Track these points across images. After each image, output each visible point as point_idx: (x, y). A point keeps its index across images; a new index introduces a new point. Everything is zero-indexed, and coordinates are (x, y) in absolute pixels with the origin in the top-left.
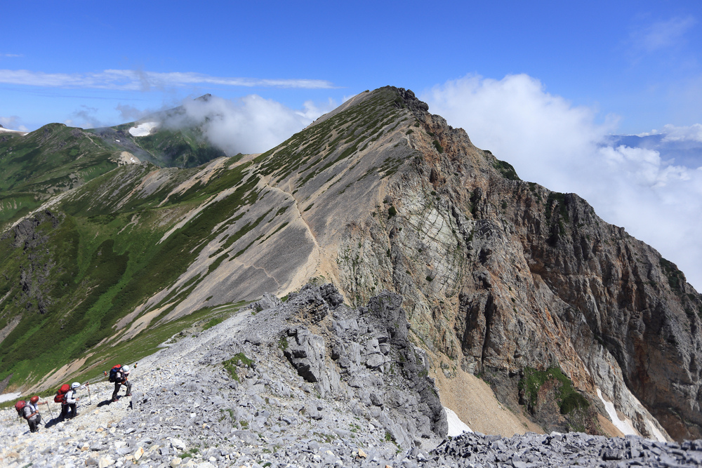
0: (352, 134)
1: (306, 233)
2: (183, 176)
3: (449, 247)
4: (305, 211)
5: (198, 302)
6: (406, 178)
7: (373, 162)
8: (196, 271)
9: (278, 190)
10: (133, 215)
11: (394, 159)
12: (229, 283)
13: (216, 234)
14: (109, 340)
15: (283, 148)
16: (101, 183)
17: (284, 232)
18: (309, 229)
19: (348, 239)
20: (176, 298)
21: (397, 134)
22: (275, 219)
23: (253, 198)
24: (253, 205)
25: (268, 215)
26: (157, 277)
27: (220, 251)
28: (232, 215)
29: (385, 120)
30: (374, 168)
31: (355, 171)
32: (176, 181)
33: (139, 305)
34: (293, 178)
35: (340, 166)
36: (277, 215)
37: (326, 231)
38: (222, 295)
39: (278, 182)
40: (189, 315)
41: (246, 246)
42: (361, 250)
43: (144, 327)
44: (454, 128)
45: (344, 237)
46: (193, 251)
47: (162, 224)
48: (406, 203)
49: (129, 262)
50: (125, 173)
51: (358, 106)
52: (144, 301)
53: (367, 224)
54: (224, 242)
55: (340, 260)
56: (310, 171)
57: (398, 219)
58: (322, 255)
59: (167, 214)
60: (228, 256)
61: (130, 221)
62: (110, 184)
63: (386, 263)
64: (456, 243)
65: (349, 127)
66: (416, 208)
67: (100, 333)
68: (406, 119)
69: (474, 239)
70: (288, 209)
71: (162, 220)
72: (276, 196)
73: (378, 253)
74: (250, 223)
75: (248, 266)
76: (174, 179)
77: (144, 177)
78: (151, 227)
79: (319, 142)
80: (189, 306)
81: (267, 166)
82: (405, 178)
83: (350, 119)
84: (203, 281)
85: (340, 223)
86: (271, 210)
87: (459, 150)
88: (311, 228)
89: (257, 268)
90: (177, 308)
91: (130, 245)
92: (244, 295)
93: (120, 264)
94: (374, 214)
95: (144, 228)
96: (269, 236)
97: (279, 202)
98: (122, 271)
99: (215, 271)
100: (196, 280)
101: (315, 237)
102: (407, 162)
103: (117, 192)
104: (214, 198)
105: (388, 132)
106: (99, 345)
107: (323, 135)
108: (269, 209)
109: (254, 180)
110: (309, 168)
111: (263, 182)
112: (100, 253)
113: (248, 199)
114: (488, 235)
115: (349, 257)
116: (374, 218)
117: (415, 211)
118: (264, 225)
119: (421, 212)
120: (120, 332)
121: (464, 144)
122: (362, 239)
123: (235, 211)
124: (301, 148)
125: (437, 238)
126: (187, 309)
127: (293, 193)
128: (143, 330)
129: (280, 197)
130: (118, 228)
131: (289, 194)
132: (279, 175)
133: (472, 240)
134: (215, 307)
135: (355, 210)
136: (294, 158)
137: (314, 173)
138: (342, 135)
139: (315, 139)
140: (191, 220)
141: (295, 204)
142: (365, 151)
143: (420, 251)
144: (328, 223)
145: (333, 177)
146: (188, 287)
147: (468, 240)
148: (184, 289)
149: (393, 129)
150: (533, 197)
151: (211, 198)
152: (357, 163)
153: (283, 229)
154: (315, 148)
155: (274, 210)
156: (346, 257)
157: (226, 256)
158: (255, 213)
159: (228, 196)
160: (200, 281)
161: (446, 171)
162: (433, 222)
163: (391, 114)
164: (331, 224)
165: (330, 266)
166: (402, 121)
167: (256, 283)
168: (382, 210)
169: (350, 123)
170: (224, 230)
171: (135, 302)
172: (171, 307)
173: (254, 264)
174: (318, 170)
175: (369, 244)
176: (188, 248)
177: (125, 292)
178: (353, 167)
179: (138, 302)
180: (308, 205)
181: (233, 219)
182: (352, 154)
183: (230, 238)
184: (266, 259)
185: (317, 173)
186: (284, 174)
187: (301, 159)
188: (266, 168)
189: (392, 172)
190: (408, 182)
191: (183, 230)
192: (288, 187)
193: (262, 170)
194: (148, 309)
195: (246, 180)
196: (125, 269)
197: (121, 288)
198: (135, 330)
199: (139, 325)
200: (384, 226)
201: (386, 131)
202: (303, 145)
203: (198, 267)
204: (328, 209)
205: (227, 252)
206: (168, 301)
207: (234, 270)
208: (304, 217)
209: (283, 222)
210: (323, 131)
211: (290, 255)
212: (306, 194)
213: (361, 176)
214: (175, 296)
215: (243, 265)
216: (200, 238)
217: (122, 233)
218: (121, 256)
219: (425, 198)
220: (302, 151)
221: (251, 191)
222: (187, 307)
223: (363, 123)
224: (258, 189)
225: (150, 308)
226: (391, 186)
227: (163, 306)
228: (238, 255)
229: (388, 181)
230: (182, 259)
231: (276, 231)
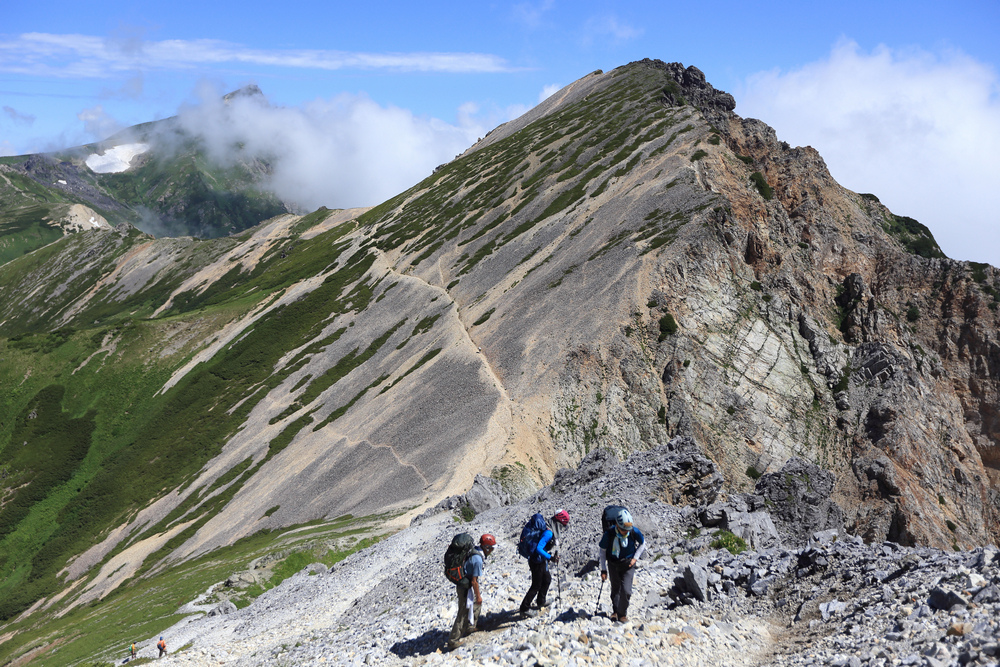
0: (571, 162)
1: (481, 371)
2: (204, 254)
3: (794, 405)
4: (476, 324)
5: (247, 518)
6: (695, 254)
7: (621, 220)
8: (243, 453)
9: (417, 280)
10: (105, 333)
11: (668, 213)
12: (315, 477)
13: (284, 374)
14: (51, 602)
15: (422, 192)
16: (29, 268)
17: (432, 370)
18: (486, 364)
19: (573, 386)
20: (199, 511)
21: (672, 159)
22: (410, 343)
23: (363, 299)
24: (363, 313)
25: (395, 334)
26: (158, 465)
27: (292, 409)
28: (318, 333)
29: (644, 131)
30: (624, 233)
31: (582, 239)
32: (188, 265)
33: (117, 526)
34: (447, 255)
35: (549, 230)
36: (415, 333)
37: (524, 367)
38: (301, 504)
39: (415, 263)
40: (229, 548)
41: (351, 399)
42: (602, 408)
43: (129, 573)
44: (792, 146)
45: (564, 380)
46: (234, 409)
47: (167, 352)
48: (696, 306)
49: (95, 433)
50: (81, 249)
51: (583, 103)
52: (129, 517)
53: (614, 352)
54: (302, 390)
55: (557, 429)
56: (484, 241)
57: (680, 342)
58: (517, 419)
59: (176, 331)
60: (311, 420)
61: (99, 346)
62: (49, 272)
63: (657, 436)
64: (810, 394)
65: (565, 146)
66: (718, 319)
67: (31, 587)
68: (689, 128)
69: (851, 385)
70: (439, 320)
71: (168, 344)
72: (411, 292)
73: (640, 416)
74: (356, 351)
75: (357, 442)
76: (184, 261)
77: (121, 258)
78: (143, 359)
79: (501, 179)
80: (228, 527)
81: (390, 230)
83: (566, 129)
84: (257, 474)
85: (555, 350)
86: (402, 323)
87: (805, 195)
88: (490, 361)
89: (376, 447)
90: (202, 532)
91: (97, 397)
92: (349, 503)
93: (77, 437)
94: (628, 331)
95: (129, 360)
96: (400, 379)
97: (419, 307)
98: (79, 453)
99: (284, 453)
100: (243, 472)
101: (502, 379)
102: (696, 218)
103: (62, 287)
104: (277, 298)
105: (652, 155)
106: (27, 614)
107: (509, 166)
108: (397, 320)
109: (363, 260)
110: (481, 233)
111: (383, 265)
112: (33, 415)
113: (351, 300)
114: (884, 378)
115: (576, 422)
116: (628, 340)
117: (717, 325)
118: (387, 356)
119: (730, 326)
120: (74, 585)
121: (816, 180)
122: (604, 385)
123: (324, 325)
124: (463, 192)
125: (766, 383)
126: (225, 534)
127: (449, 287)
128: (126, 581)
129: (422, 295)
130: (73, 361)
131: (439, 289)
132: (417, 250)
133: (846, 389)
134: (284, 530)
135: (587, 321)
136: (449, 212)
137: (492, 244)
138: (550, 164)
139: (493, 172)
140: (229, 344)
141: (454, 311)
142: (603, 198)
143: (731, 410)
144: (527, 351)
145: (534, 253)
146: (224, 488)
147: (838, 388)
148: (217, 492)
149: (661, 150)
150: (981, 295)
151: (270, 298)
152: (587, 223)
153: (429, 364)
154: (493, 193)
155: (407, 323)
156: (570, 424)
157: (306, 420)
158: (368, 330)
159: (306, 295)
160: (249, 474)
161: (781, 238)
162: (756, 348)
163: (657, 117)
164: (534, 351)
165: (535, 441)
166: (682, 132)
167: (374, 478)
168: (646, 323)
169: (566, 139)
170: (301, 365)
171: (109, 520)
172: (188, 530)
173: (370, 438)
174: (501, 238)
175: (619, 394)
176: (224, 404)
177: (87, 498)
178: (578, 231)
179: (115, 519)
180: (483, 312)
181: (320, 342)
182: (574, 205)
183: (314, 382)
184: (396, 426)
185: (500, 245)
186: (427, 247)
187: (464, 216)
188: (388, 236)
189: (666, 240)
190: (700, 262)
191: (211, 365)
192: (437, 275)
193: (380, 239)
194: (137, 535)
195: (345, 261)
196: (88, 448)
197: (79, 490)
198: (109, 580)
199: (118, 570)
200: (652, 357)
201: (647, 154)
202: (467, 185)
203: (245, 445)
204: (528, 320)
205: (309, 413)
206: (181, 518)
207: (325, 450)
208: (476, 339)
209: (430, 347)
210: (509, 156)
211: (447, 417)
212: (476, 289)
213: (595, 251)
214: (196, 507)
215: (344, 440)
216: (250, 382)
217: (81, 373)
218: (78, 421)
219: (737, 296)
220: (465, 198)
221: (357, 282)
222: (223, 529)
223: (595, 138)
224: (373, 280)
225: (141, 532)
226: (663, 270)
227: (170, 528)
228: (333, 419)
229: (656, 260)
230: (210, 428)
231: (415, 367)
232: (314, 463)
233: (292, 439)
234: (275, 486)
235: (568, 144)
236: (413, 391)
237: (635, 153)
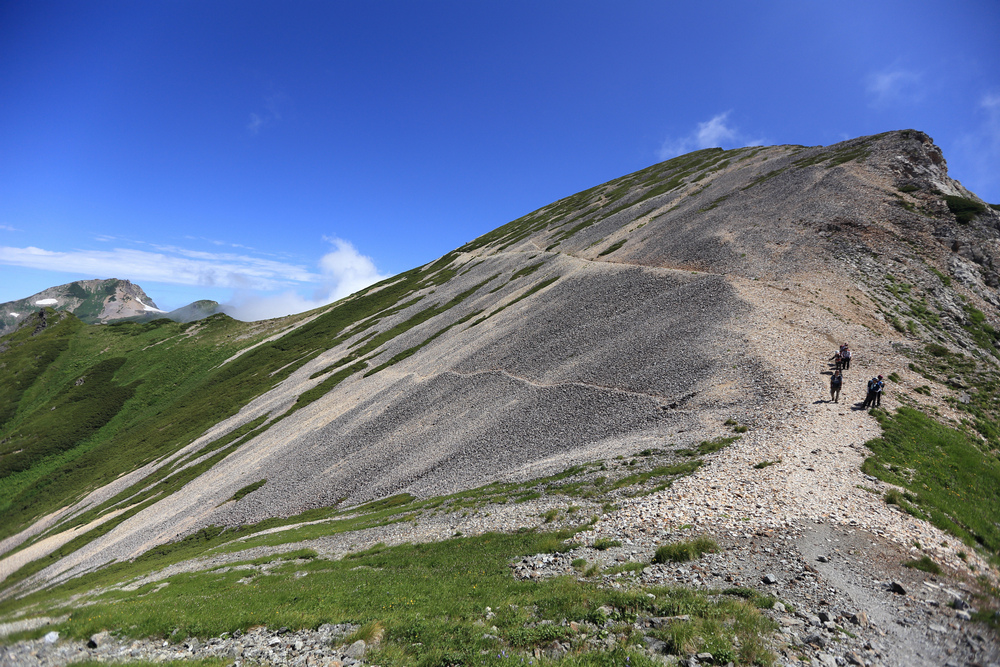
4: (602, 255)
7: (754, 175)
8: (258, 411)
9: (509, 253)
10: (194, 323)
12: (346, 431)
20: (151, 491)
22: (509, 285)
23: (445, 277)
24: (445, 284)
25: (485, 286)
26: (163, 433)
27: (343, 362)
28: (393, 304)
33: (57, 509)
34: (539, 237)
35: (658, 200)
36: (512, 279)
37: (740, 251)
38: (303, 478)
39: (500, 249)
41: (425, 339)
45: (841, 253)
46: (278, 371)
47: (243, 338)
49: (129, 403)
53: (904, 225)
54: (363, 344)
55: (901, 318)
56: (579, 222)
59: (260, 325)
60: (367, 365)
61: (184, 332)
70: (545, 265)
71: (247, 332)
72: (501, 261)
74: (435, 306)
75: (431, 376)
78: (217, 342)
79: (580, 199)
82: (914, 158)
84: (263, 434)
85: (784, 232)
86: (496, 276)
88: (657, 265)
89: (469, 375)
91: (153, 369)
93: (108, 405)
95: (203, 342)
96: (500, 310)
97: (513, 265)
99: (314, 405)
101: (702, 269)
108: (486, 277)
110: (574, 220)
111: (466, 258)
112: (80, 382)
113: (432, 280)
118: (479, 299)
123: (400, 299)
127: (548, 249)
129: (515, 259)
130: (152, 341)
131: (539, 251)
132: (502, 243)
135: (812, 206)
136: (530, 222)
137: (591, 221)
140: (302, 326)
141: (563, 256)
142: (707, 179)
144: (728, 240)
145: (650, 211)
146: (210, 454)
148: (196, 462)
152: (704, 189)
153: (545, 290)
155: (501, 276)
158: (451, 291)
160: (253, 435)
164: (741, 238)
168: (917, 204)
170: (367, 327)
173: (456, 368)
174: (599, 217)
176: (270, 369)
178: (699, 192)
180: (609, 247)
181: (394, 309)
182: (675, 189)
183: (379, 336)
184: (507, 347)
185: (599, 220)
186: (513, 239)
187: (550, 219)
188: (471, 245)
191: (275, 342)
192: (531, 247)
194: (58, 526)
196: (113, 416)
201: (736, 160)
203: (268, 402)
205: (365, 360)
207: (375, 393)
209: (539, 281)
212: (586, 241)
214: (156, 483)
215: (409, 377)
216: (307, 348)
217: (152, 349)
218: (120, 389)
221: (439, 271)
224: (456, 266)
227: (99, 516)
228: (397, 361)
231: (523, 297)
232: (353, 411)
233: (332, 388)
234: (277, 448)
236: (527, 312)
237: (721, 162)
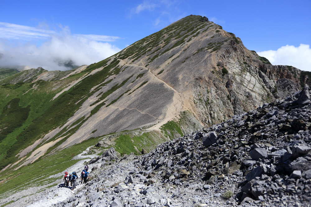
0: (178, 35)
1: (164, 85)
3: (263, 96)
4: (158, 74)
5: (85, 134)
7: (199, 46)
8: (81, 115)
9: (135, 65)
10: (34, 84)
11: (215, 43)
12: (109, 120)
13: (93, 92)
14: (13, 165)
15: (132, 46)
17: (144, 88)
19: (199, 88)
20: (67, 133)
21: (210, 32)
22: (136, 80)
23: (117, 71)
24: (118, 75)
25: (130, 79)
26: (52, 121)
27: (97, 102)
28: (104, 81)
29: (198, 27)
30: (202, 49)
31: (188, 51)
33: (37, 139)
34: (144, 58)
35: (176, 50)
36: (137, 78)
37: (180, 83)
38: (105, 129)
39: (133, 61)
40: (79, 144)
41: (118, 97)
42: (210, 94)
43: (42, 154)
45: (195, 86)
46: (77, 103)
47: (54, 89)
48: (230, 67)
49: (30, 112)
51: (176, 24)
52: (42, 137)
53: (210, 78)
54: (100, 96)
55: (196, 101)
56: (155, 54)
57: (229, 76)
58: (182, 98)
59: (57, 84)
60: (105, 104)
61: (32, 87)
63: (228, 104)
64: (266, 94)
66: (237, 71)
67: (6, 161)
70: (145, 74)
71: (54, 87)
72: (133, 68)
73: (222, 97)
74: (117, 84)
75: (123, 109)
77: (39, 76)
78: (46, 91)
79: (157, 40)
80: (78, 137)
82: (228, 52)
83: (174, 29)
84: (87, 121)
85: (190, 78)
86: (132, 76)
88: (167, 83)
89: (131, 109)
90: (69, 139)
91: (31, 101)
93: (24, 114)
94: (213, 72)
95: (41, 91)
96: (135, 90)
97: (137, 71)
98: (25, 118)
99: (96, 114)
100: (82, 121)
101: (173, 87)
102: (225, 43)
104: (89, 74)
105: (203, 32)
106: (4, 169)
107: (158, 37)
108: (130, 75)
109: (116, 62)
110: (153, 53)
111: (122, 63)
112: (9, 107)
113: (113, 72)
114: (289, 89)
115: (202, 99)
116: (214, 75)
117: (237, 73)
118: (129, 84)
119: (240, 74)
120: (22, 159)
122: (209, 88)
123: (106, 79)
124: (145, 44)
125: (254, 90)
127: (146, 66)
128: (41, 157)
129: (137, 68)
130: (23, 91)
131: (143, 67)
132: (133, 58)
133: (277, 92)
134: (100, 137)
135: (198, 70)
136: (141, 49)
137: (158, 55)
138: (171, 36)
139: (153, 39)
140: (74, 86)
141: (149, 71)
142: (191, 42)
143: (247, 97)
144: (180, 79)
145: (173, 56)
146: (76, 126)
147: (274, 92)
148: (73, 127)
149: (206, 31)
151: (86, 74)
152: (188, 48)
153: (145, 85)
154: (155, 43)
155: (134, 76)
156: (200, 99)
157: (103, 104)
158: (120, 79)
159: (98, 72)
160: (85, 121)
161: (242, 55)
162: (249, 80)
163: (201, 24)
164: (182, 79)
165: (190, 105)
166: (210, 27)
167: (132, 118)
168: (218, 70)
170: (99, 89)
171: (35, 138)
172: (63, 139)
173: (128, 107)
174: (160, 53)
175: (214, 91)
176: (74, 102)
177: (27, 132)
178: (186, 50)
179: (37, 138)
180: (160, 71)
181: (105, 83)
182: (182, 44)
183: (104, 94)
184: (137, 103)
185: (160, 55)
186: (136, 57)
187: (147, 49)
188: (123, 56)
189: (217, 49)
190: (229, 54)
191: (68, 92)
192: (141, 63)
193: (121, 57)
194: (45, 142)
195: (110, 63)
196: (27, 116)
197: (24, 129)
198: (35, 157)
199: (38, 153)
200: (221, 80)
201: (202, 32)
202: (146, 42)
203: (82, 113)
204: (177, 72)
205: (104, 102)
206: (60, 136)
207: (111, 112)
208: (159, 78)
209: (143, 81)
210: (158, 35)
211: (156, 99)
212: (156, 66)
213: (194, 53)
214: (66, 132)
215: (118, 108)
216: (82, 95)
217: (26, 94)
218: (24, 108)
219: (240, 65)
220: (146, 45)
221: (114, 68)
222: (77, 138)
223: (184, 29)
224: (120, 66)
225: (46, 141)
226: (219, 56)
227: (57, 139)
228: (113, 103)
229: (216, 54)
230: (69, 109)
231: (140, 87)
232: (108, 116)
233: (99, 110)
234: (95, 124)
235: (176, 31)
236: (141, 93)
237: (197, 32)
